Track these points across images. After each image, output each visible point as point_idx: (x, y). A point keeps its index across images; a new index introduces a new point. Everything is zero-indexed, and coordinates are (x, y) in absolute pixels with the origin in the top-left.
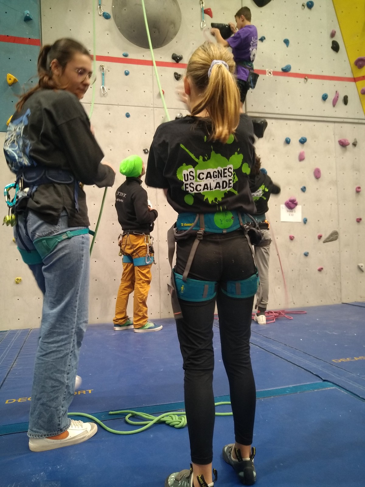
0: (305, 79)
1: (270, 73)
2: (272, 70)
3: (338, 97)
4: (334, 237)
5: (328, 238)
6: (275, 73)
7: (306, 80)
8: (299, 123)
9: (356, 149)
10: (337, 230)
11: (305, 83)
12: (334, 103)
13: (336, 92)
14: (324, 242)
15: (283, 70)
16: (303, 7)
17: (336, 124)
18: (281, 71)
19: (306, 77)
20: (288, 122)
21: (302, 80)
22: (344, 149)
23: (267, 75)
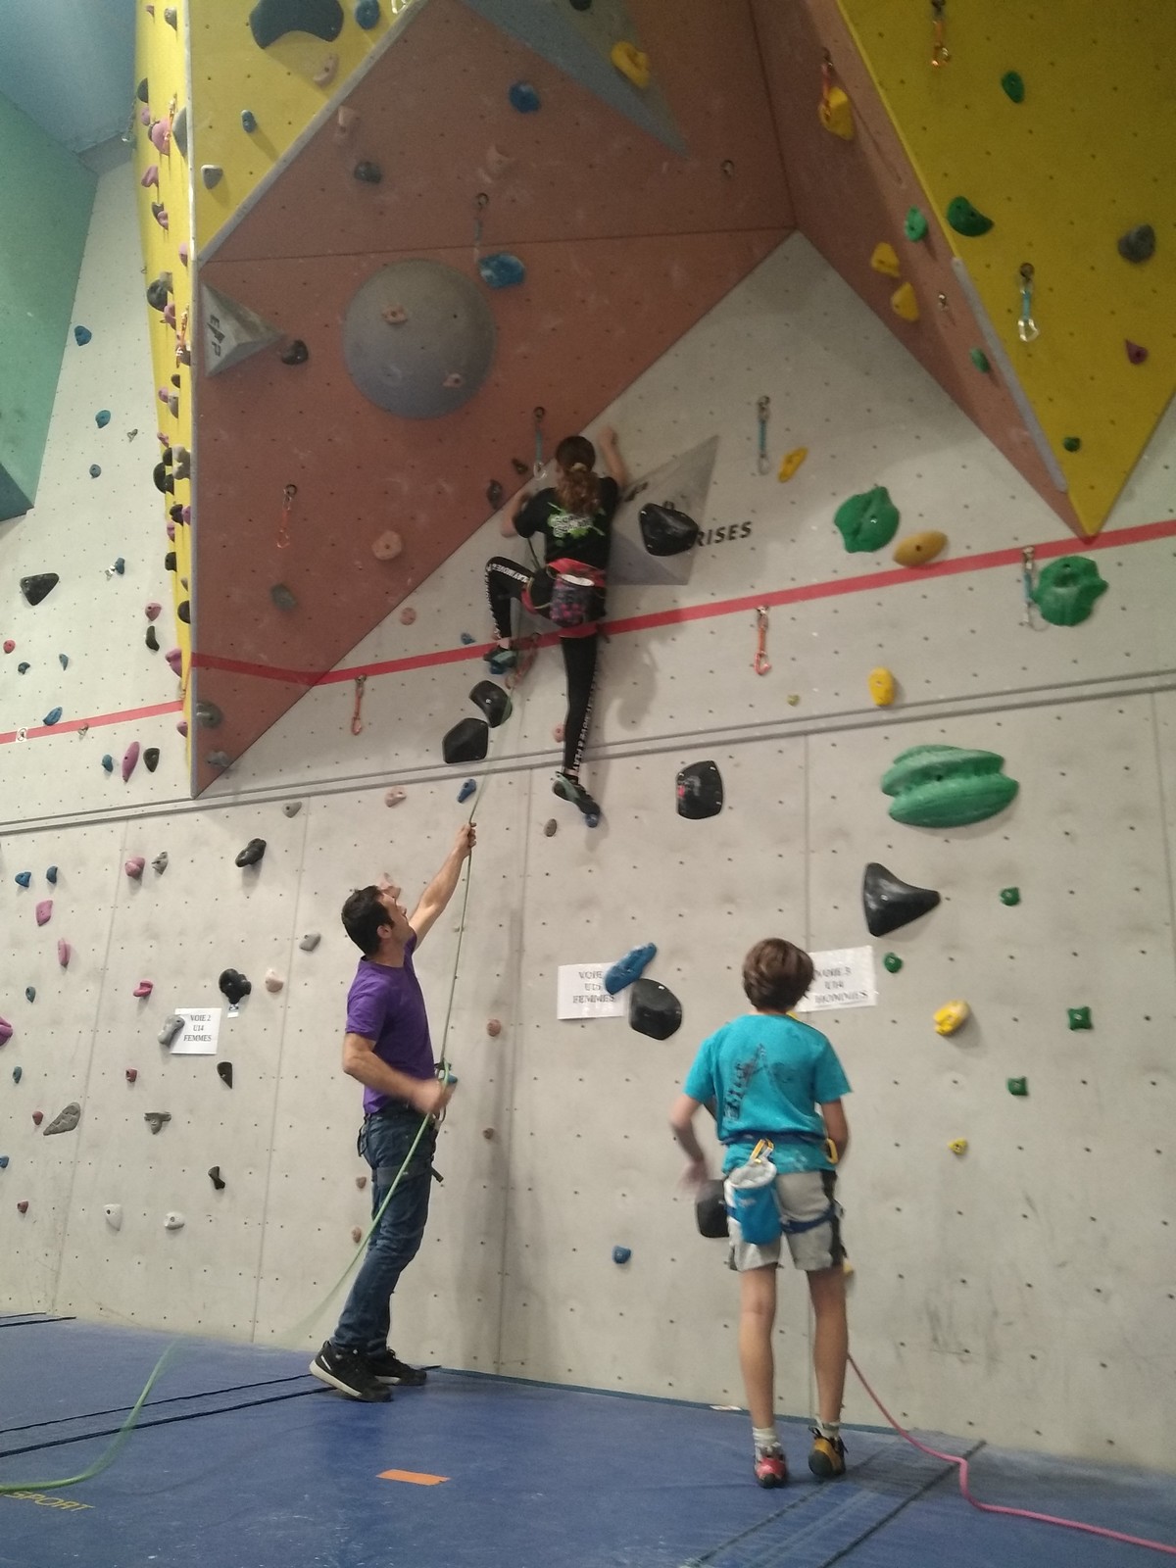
0: (83, 729)
1: (23, 735)
2: (27, 728)
3: (136, 757)
4: (70, 1119)
5: (57, 1122)
6: (33, 733)
7: (82, 734)
8: (56, 833)
9: (163, 877)
10: (80, 1102)
11: (81, 739)
12: (128, 772)
14: (45, 1134)
15: (45, 721)
17: (131, 823)
18: (42, 724)
19: (84, 726)
21: (76, 734)
22: (137, 883)
23: (17, 741)
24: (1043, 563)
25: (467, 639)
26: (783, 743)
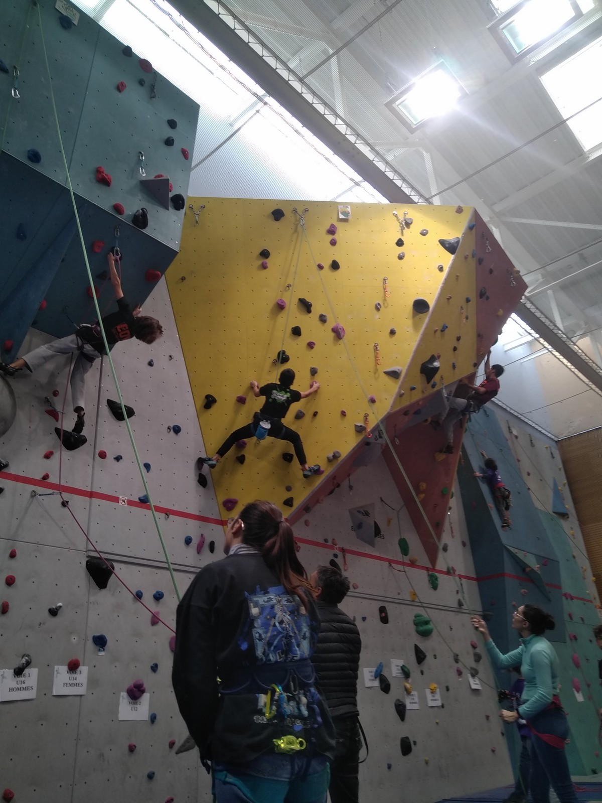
0: (166, 514)
1: (124, 502)
2: (126, 498)
3: (203, 542)
5: (183, 746)
6: (131, 503)
7: (167, 516)
11: (166, 519)
12: (199, 550)
13: (202, 535)
14: (177, 753)
15: (139, 499)
16: (169, 430)
18: (137, 500)
19: (167, 512)
20: (141, 568)
21: (164, 514)
23: (120, 504)
24: (430, 572)
25: (326, 540)
26: (397, 605)
